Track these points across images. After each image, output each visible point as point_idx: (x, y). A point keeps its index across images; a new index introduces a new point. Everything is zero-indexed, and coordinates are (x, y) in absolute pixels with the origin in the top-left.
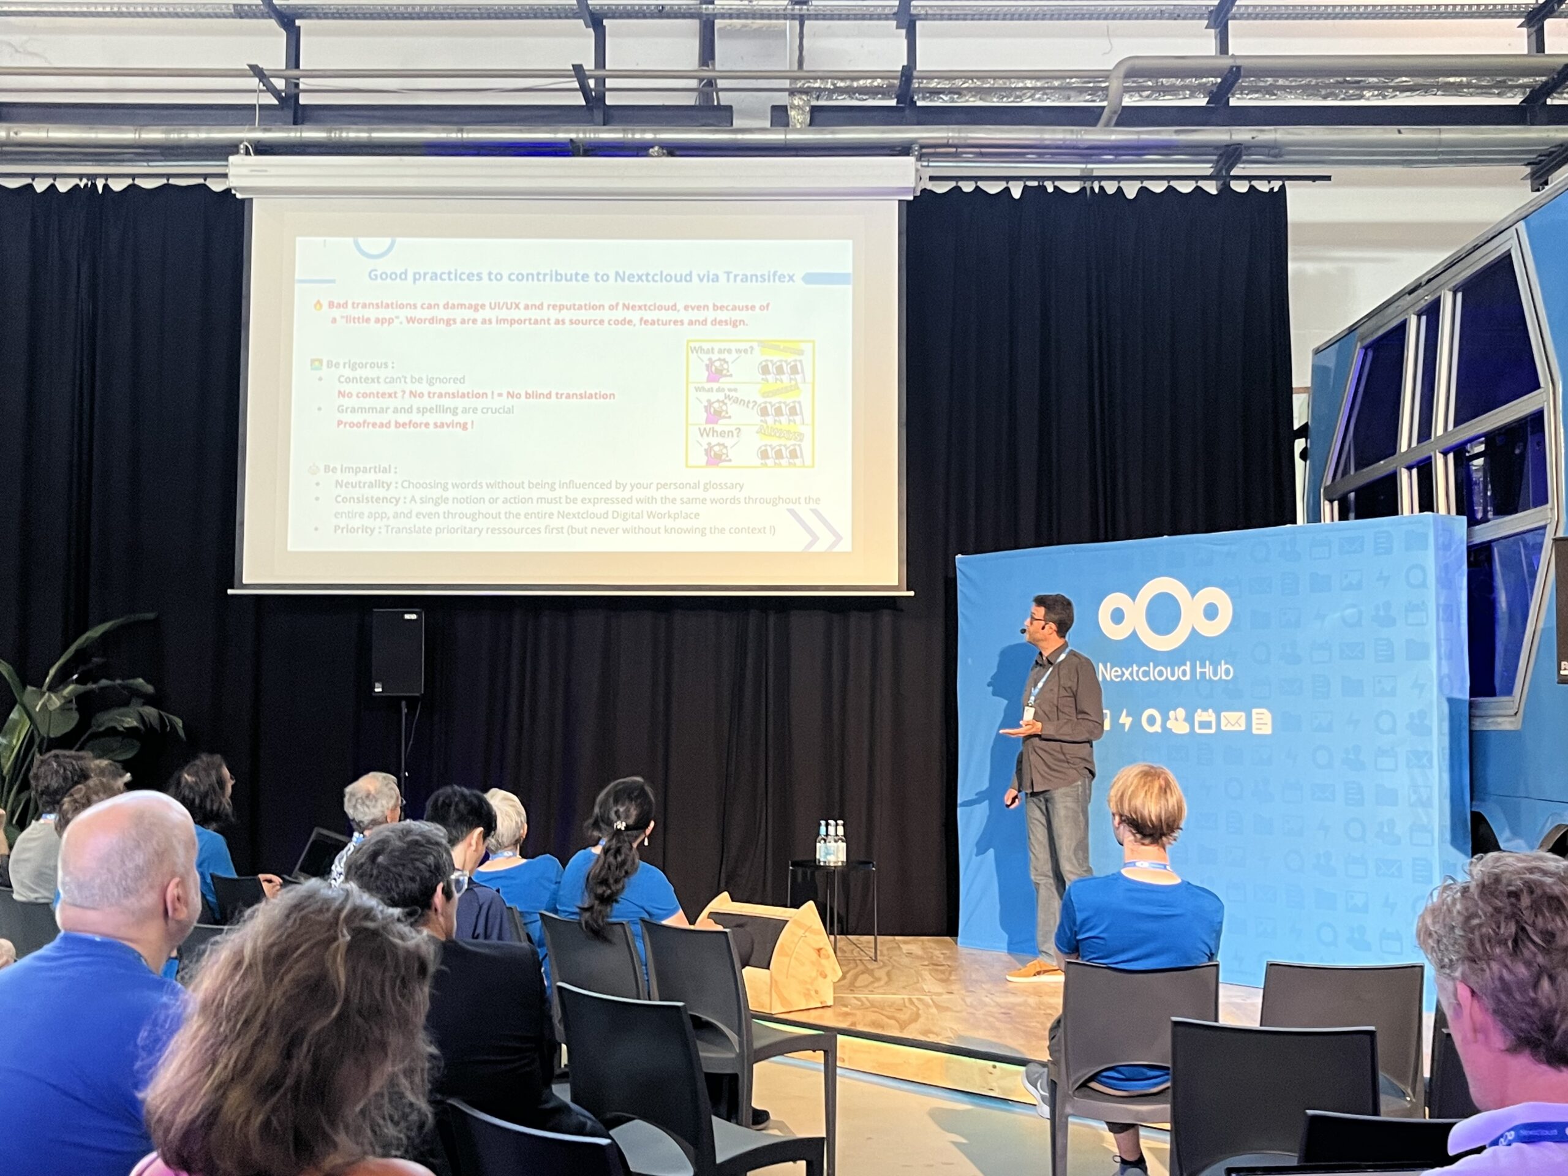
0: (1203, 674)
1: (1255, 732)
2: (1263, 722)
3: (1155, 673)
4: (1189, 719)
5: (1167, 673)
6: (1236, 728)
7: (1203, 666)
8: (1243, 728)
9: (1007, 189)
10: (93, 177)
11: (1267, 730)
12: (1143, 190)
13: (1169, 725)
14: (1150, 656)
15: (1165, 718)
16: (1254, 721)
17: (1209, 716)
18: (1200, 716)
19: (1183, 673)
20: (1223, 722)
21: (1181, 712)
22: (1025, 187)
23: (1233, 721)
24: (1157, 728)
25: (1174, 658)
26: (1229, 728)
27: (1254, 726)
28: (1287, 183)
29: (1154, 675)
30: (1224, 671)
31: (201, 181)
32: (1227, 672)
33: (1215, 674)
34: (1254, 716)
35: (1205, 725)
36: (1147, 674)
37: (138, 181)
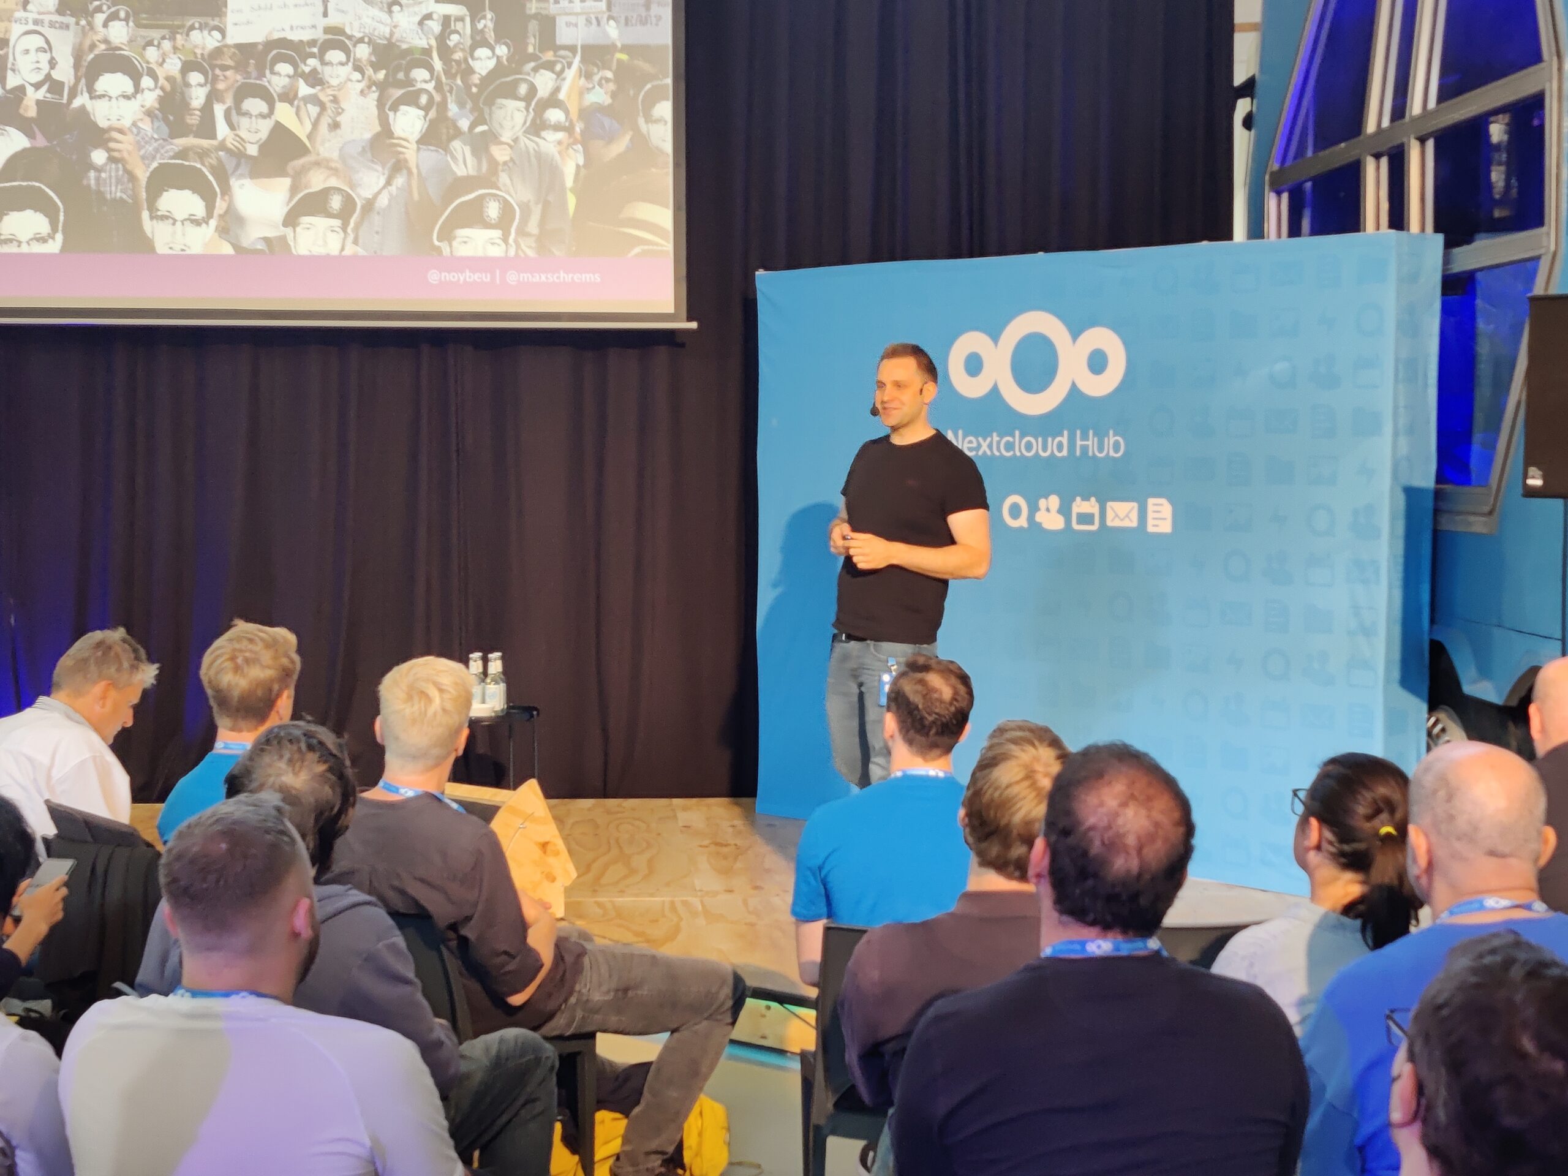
0: (1085, 449)
1: (1151, 529)
2: (1161, 517)
3: (1022, 446)
4: (1065, 510)
5: (1037, 444)
6: (1126, 523)
7: (1085, 437)
8: (1135, 524)
11: (1166, 527)
13: (1039, 517)
14: (1016, 422)
15: (1034, 509)
16: (1150, 515)
17: (1090, 506)
18: (1081, 506)
19: (1058, 446)
20: (1110, 515)
21: (1054, 501)
23: (1122, 514)
24: (1022, 522)
25: (1047, 425)
26: (1117, 523)
27: (1149, 522)
29: (1020, 450)
30: (1113, 446)
32: (1116, 447)
33: (1101, 450)
34: (1150, 508)
36: (1010, 446)
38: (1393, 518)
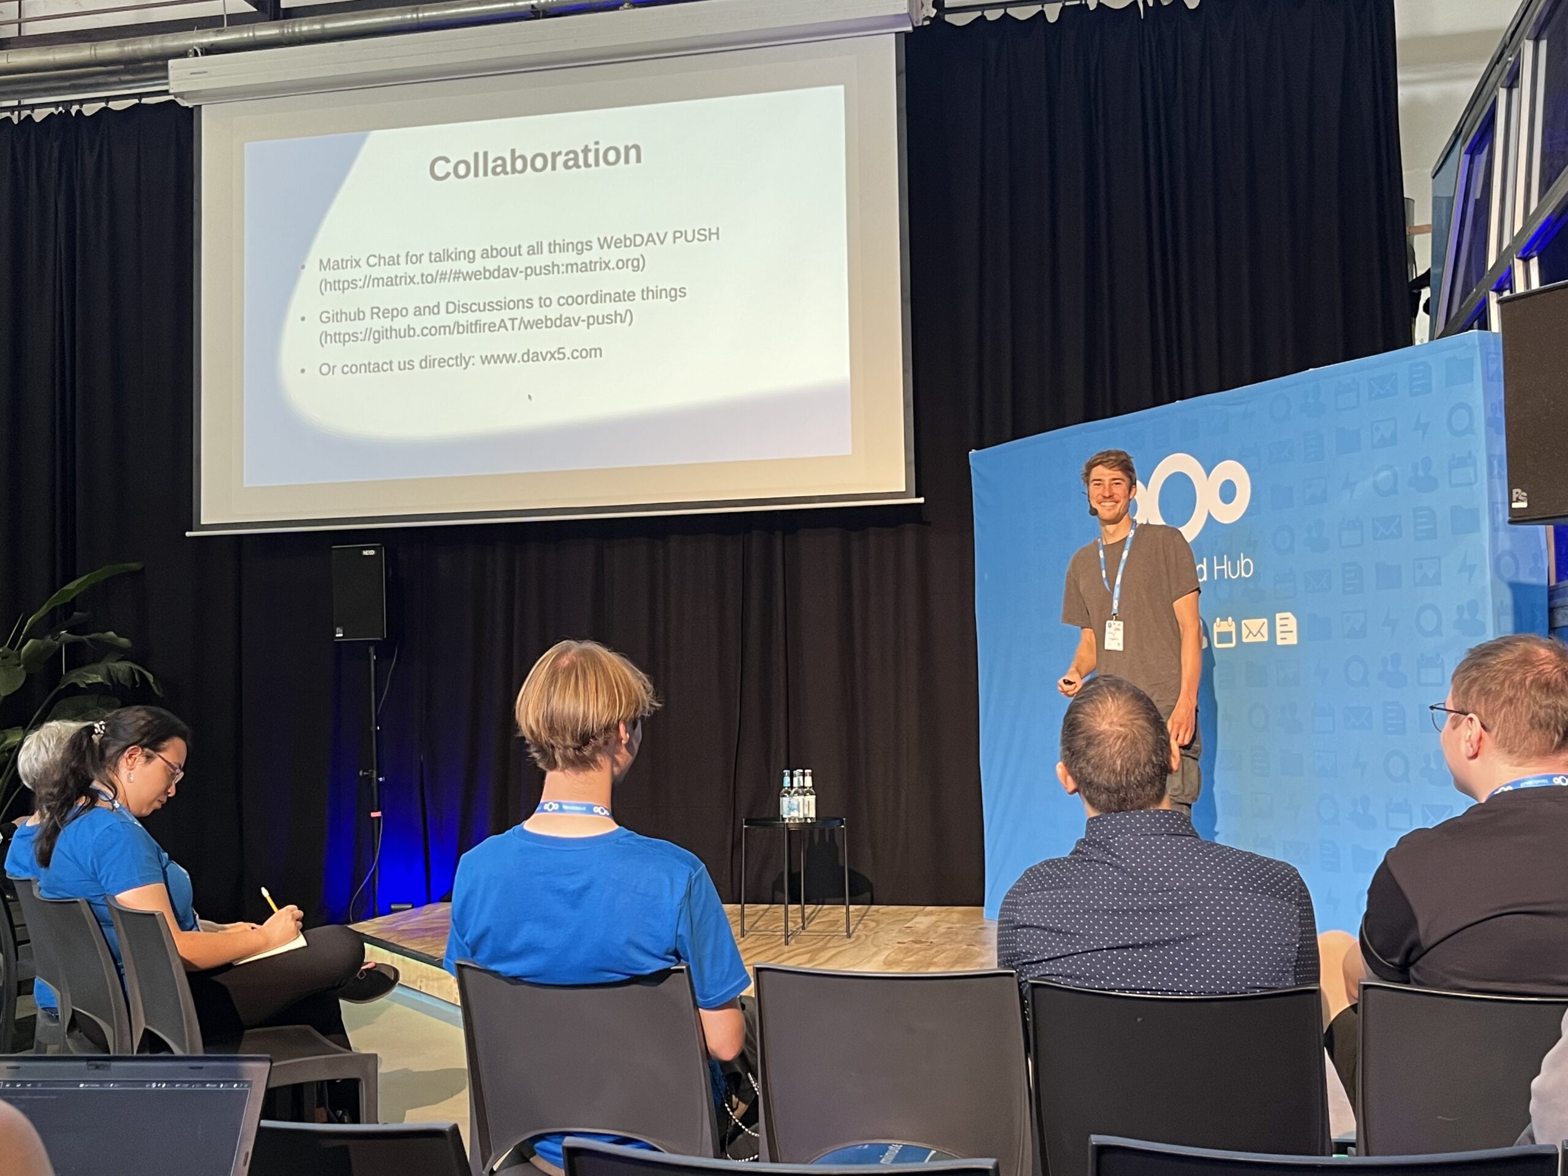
0: (1221, 572)
1: (1279, 642)
2: (1288, 630)
6: (1259, 639)
7: (1220, 562)
8: (1266, 639)
9: (1042, 13)
10: (67, 104)
11: (1292, 639)
16: (1279, 629)
17: (1228, 626)
18: (1220, 626)
20: (1245, 631)
23: (1255, 630)
26: (1251, 639)
27: (1279, 636)
30: (1244, 568)
32: (1247, 568)
33: (1234, 572)
34: (1278, 622)
37: (112, 105)
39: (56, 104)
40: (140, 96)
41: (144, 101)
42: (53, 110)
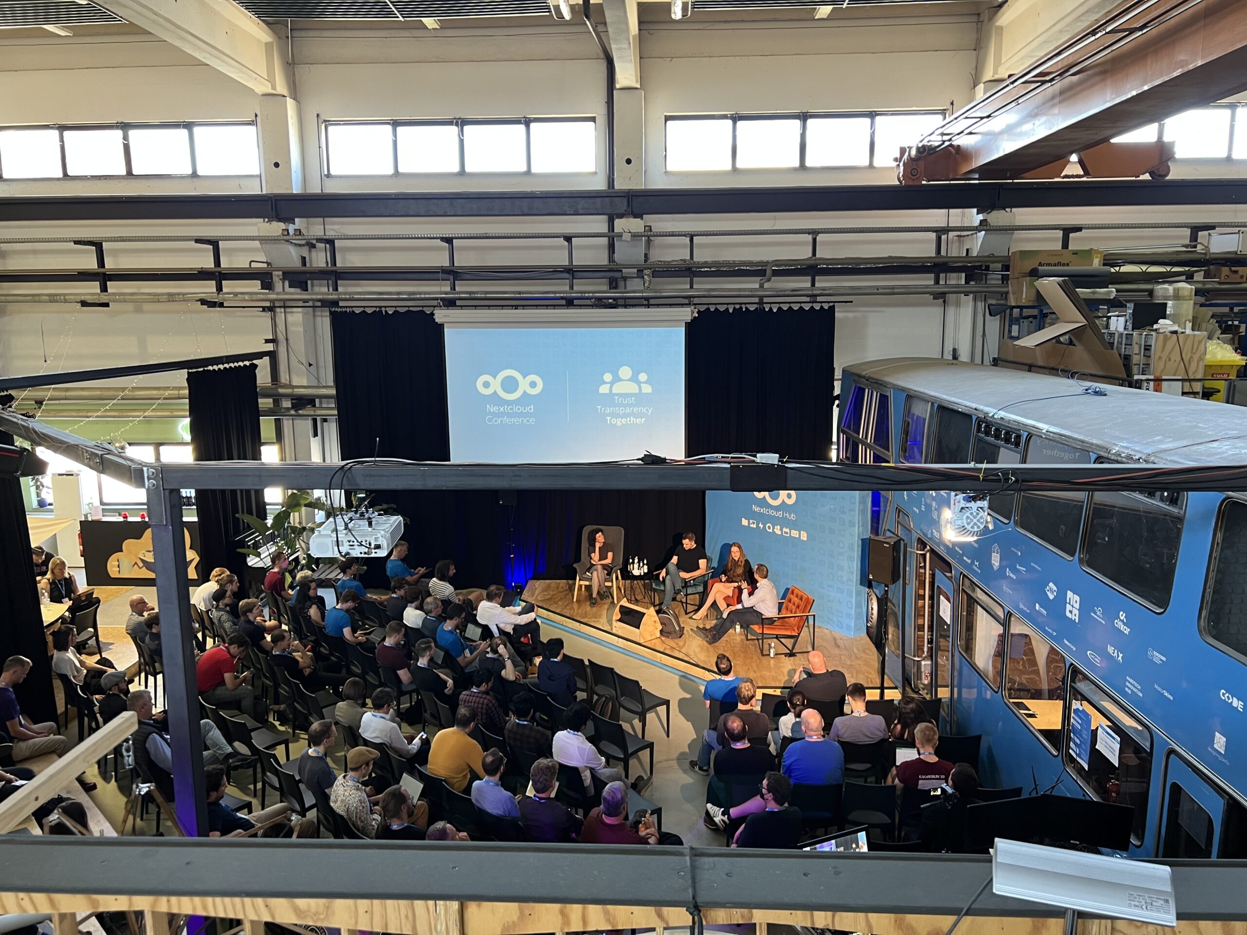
2: (804, 536)
3: (772, 513)
4: (781, 530)
5: (775, 513)
6: (796, 536)
7: (786, 513)
8: (798, 536)
9: (727, 309)
10: (380, 307)
11: (806, 539)
12: (780, 309)
13: (775, 530)
14: (769, 506)
15: (774, 528)
16: (801, 535)
17: (787, 530)
18: (785, 530)
19: (779, 514)
20: (792, 533)
21: (779, 527)
22: (734, 308)
23: (795, 534)
24: (771, 530)
25: (777, 508)
26: (794, 536)
27: (801, 537)
28: (836, 304)
29: (770, 513)
30: (793, 517)
31: (421, 309)
33: (790, 517)
34: (801, 533)
35: (786, 533)
36: (768, 512)
37: (398, 309)
38: (858, 547)
39: (376, 307)
40: (409, 307)
41: (411, 309)
42: (375, 309)
